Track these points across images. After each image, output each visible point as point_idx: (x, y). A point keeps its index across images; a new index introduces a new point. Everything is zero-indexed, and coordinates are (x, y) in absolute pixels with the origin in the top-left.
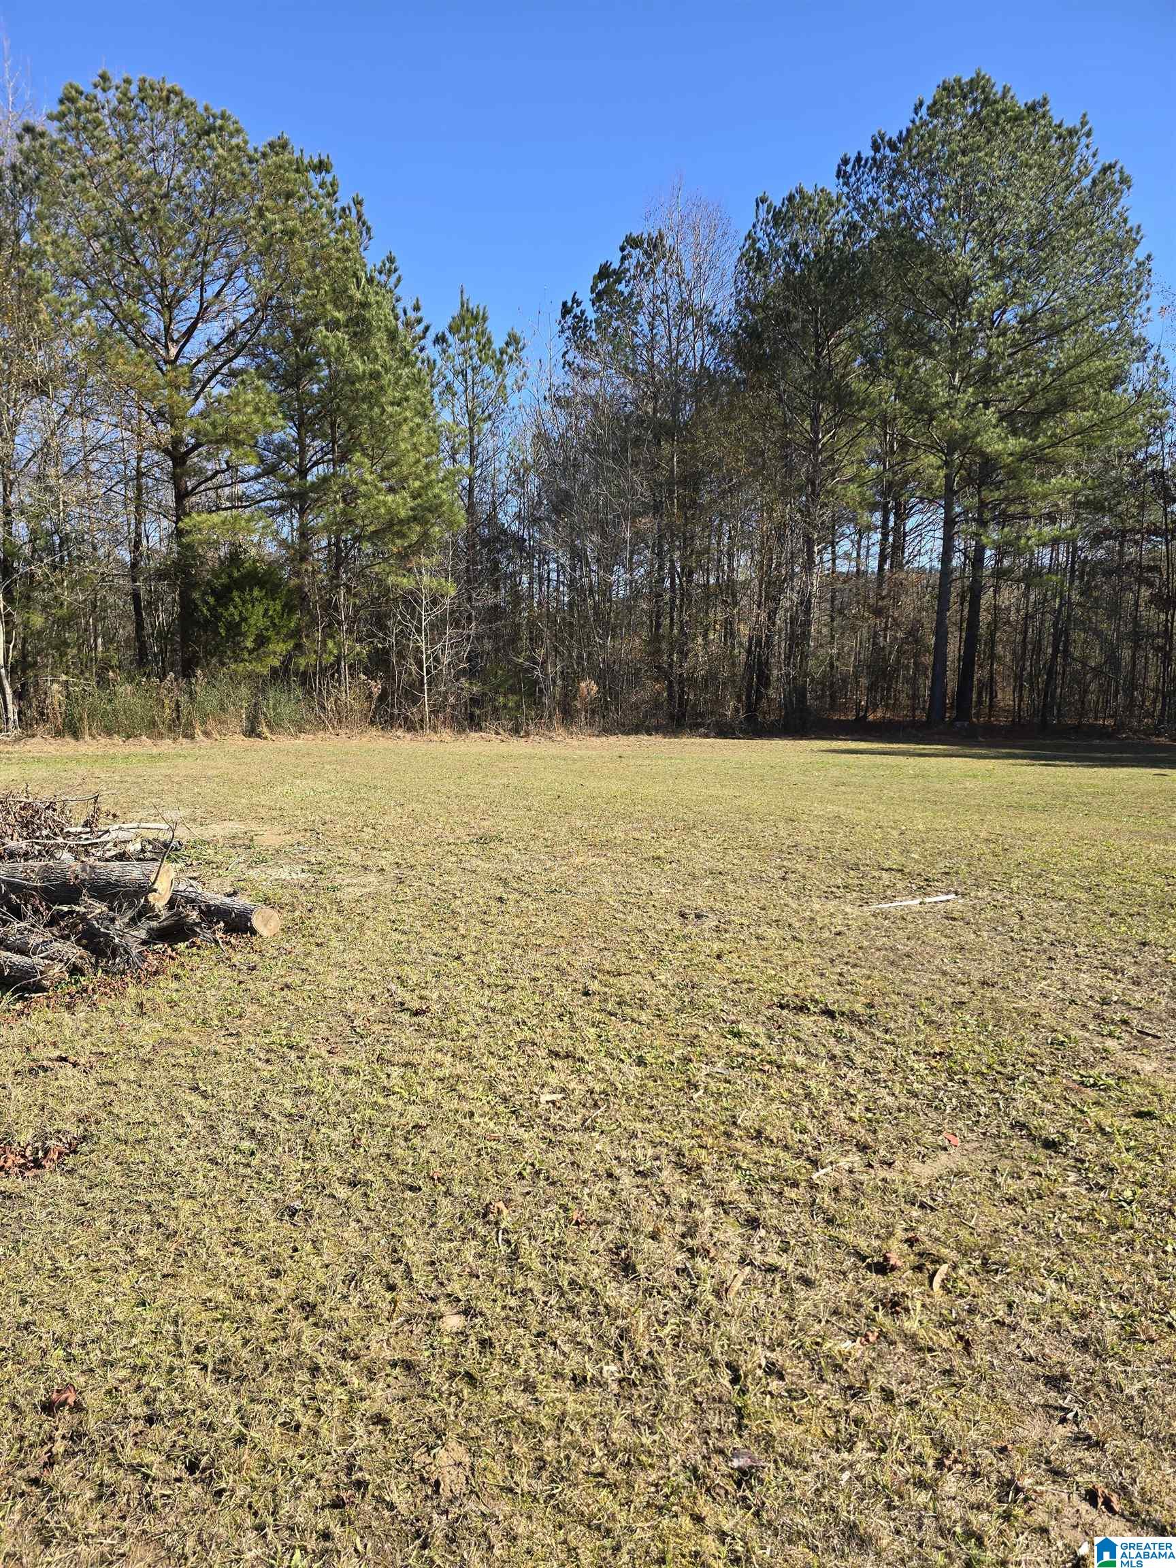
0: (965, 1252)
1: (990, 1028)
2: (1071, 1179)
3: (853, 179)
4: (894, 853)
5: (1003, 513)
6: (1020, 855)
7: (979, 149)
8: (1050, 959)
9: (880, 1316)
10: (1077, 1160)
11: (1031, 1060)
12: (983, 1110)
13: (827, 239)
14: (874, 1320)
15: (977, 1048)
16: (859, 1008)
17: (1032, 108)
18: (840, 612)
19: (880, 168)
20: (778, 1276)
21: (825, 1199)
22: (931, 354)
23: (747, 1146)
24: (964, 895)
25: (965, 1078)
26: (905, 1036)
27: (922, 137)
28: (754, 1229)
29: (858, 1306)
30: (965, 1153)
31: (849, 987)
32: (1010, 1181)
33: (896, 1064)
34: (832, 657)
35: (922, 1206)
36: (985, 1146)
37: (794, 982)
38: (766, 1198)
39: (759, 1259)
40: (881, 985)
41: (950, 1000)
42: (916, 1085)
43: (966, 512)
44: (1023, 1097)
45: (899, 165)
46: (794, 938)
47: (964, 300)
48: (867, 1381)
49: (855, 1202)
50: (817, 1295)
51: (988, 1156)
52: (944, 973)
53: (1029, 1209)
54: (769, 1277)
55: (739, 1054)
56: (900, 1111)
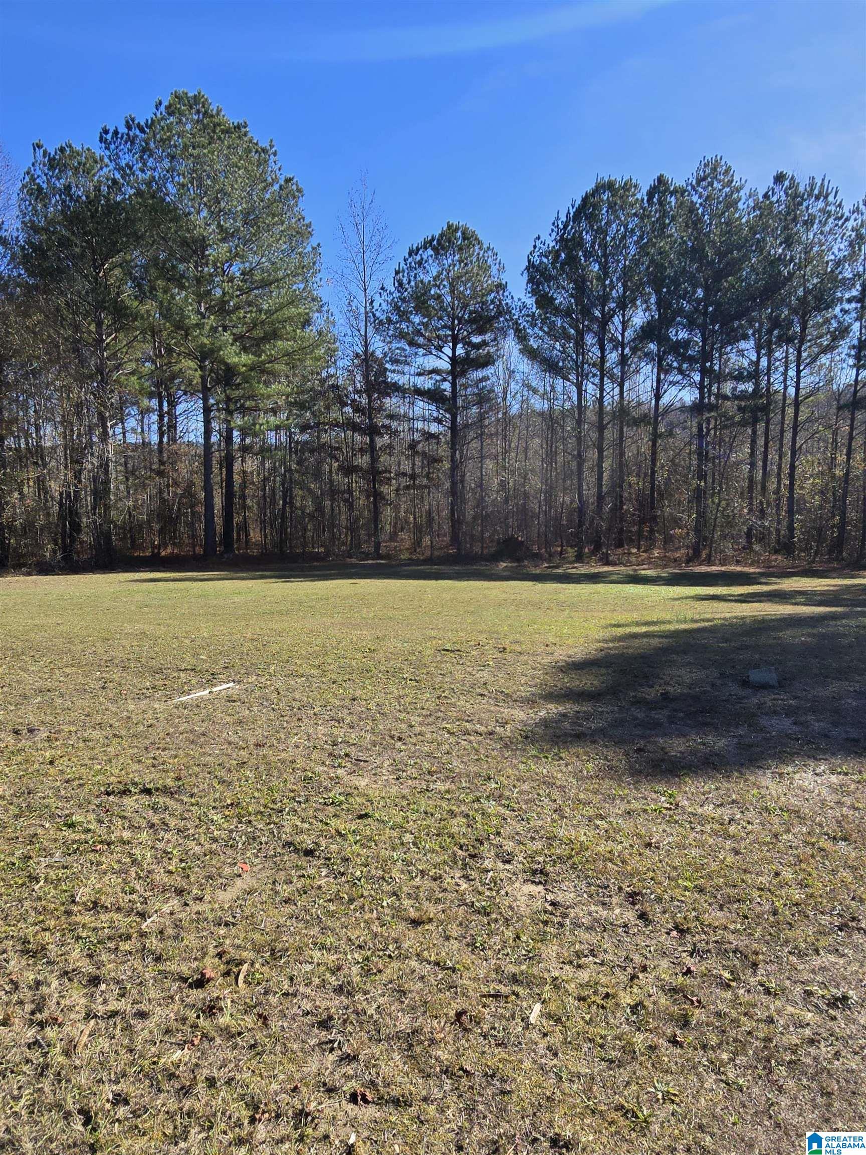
0: (258, 950)
1: (264, 777)
2: (323, 874)
3: (112, 147)
4: (188, 657)
5: (242, 406)
6: (274, 648)
7: (203, 147)
8: (299, 719)
9: (201, 1022)
10: (326, 859)
11: (292, 794)
12: (263, 839)
13: (95, 187)
14: (197, 1026)
15: (256, 794)
16: (170, 782)
17: (238, 127)
18: (133, 473)
19: (133, 143)
20: (118, 1019)
21: (153, 943)
22: (182, 287)
23: (87, 918)
24: (239, 682)
25: (250, 818)
26: (205, 796)
27: (163, 128)
28: (96, 986)
29: (184, 1020)
30: (254, 875)
31: (161, 767)
32: (285, 887)
33: (200, 820)
34: (129, 508)
35: (227, 924)
36: (266, 865)
37: (117, 771)
38: (104, 957)
39: (101, 1009)
40: (185, 760)
41: (235, 762)
42: (216, 833)
43: (217, 404)
44: (289, 822)
45: (147, 144)
46: (115, 735)
47: (203, 253)
48: (195, 1077)
49: (176, 938)
50: (151, 1023)
51: (268, 873)
52: (230, 743)
53: (298, 904)
54: (111, 1022)
55: (75, 841)
56: (206, 855)
